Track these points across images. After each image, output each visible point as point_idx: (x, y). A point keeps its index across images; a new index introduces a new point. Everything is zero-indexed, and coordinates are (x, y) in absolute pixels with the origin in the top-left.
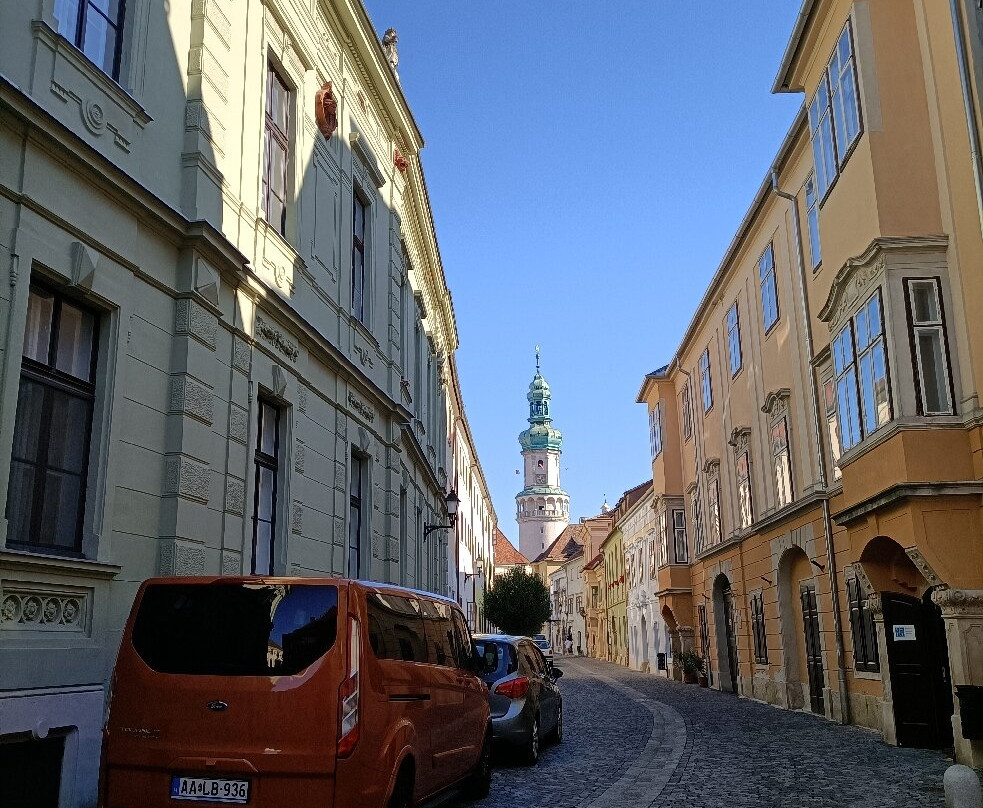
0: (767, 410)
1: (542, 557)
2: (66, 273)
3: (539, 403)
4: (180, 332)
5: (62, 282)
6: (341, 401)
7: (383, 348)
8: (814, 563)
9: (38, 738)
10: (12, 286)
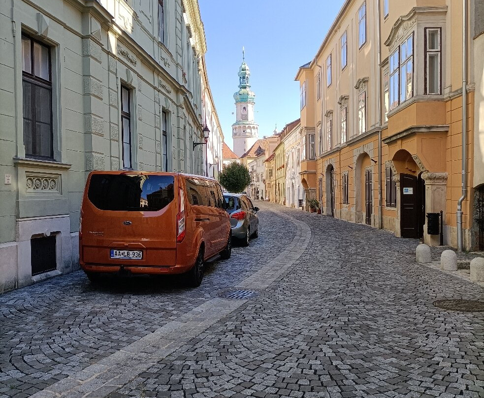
0: (357, 88)
1: (245, 155)
2: (36, 29)
3: (244, 78)
4: (86, 56)
5: (34, 33)
6: (156, 85)
7: (174, 57)
8: (372, 160)
9: (46, 236)
10: (14, 36)
